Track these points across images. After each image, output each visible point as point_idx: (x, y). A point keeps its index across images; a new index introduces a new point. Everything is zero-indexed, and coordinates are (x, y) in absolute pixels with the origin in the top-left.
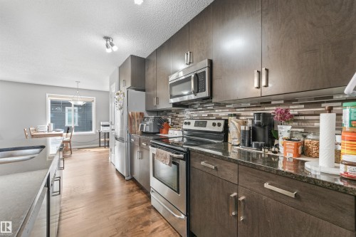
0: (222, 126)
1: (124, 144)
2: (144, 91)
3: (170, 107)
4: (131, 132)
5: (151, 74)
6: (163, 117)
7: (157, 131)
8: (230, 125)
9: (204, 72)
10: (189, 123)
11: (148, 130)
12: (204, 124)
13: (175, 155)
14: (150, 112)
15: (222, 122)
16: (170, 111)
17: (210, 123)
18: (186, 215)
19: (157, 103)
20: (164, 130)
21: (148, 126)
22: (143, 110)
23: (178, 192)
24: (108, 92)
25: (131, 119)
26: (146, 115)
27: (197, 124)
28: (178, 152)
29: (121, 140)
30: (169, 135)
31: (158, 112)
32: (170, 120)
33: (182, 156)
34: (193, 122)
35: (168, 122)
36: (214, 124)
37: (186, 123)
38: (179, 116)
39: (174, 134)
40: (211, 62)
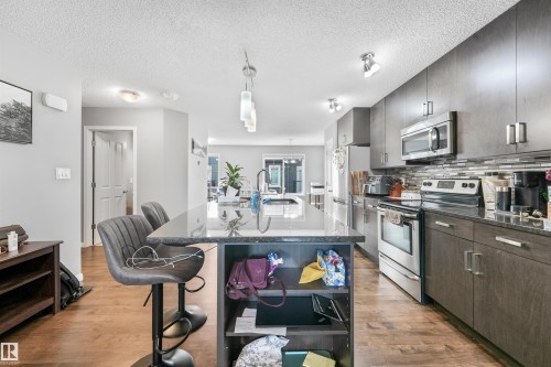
0: (476, 187)
1: (346, 206)
2: (368, 145)
3: (404, 164)
4: (353, 194)
5: (377, 125)
6: (394, 177)
7: (386, 193)
8: (484, 185)
9: (445, 126)
10: (430, 184)
11: (374, 191)
12: (451, 185)
13: (407, 215)
14: (377, 170)
15: (476, 183)
16: (403, 169)
17: (458, 184)
18: (420, 276)
19: (386, 160)
20: (395, 192)
21: (375, 186)
22: (368, 169)
23: (411, 253)
24: (323, 147)
25: (353, 179)
26: (371, 174)
27: (441, 185)
28: (410, 212)
29: (342, 202)
30: (402, 198)
31: (386, 170)
32: (403, 180)
33: (415, 215)
34: (435, 183)
35: (401, 183)
36: (464, 185)
37: (425, 184)
38: (416, 174)
39: (409, 197)
40: (454, 115)
